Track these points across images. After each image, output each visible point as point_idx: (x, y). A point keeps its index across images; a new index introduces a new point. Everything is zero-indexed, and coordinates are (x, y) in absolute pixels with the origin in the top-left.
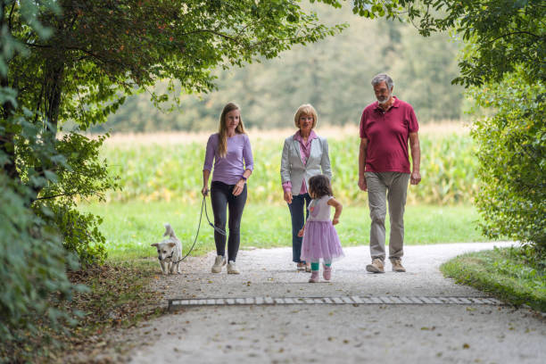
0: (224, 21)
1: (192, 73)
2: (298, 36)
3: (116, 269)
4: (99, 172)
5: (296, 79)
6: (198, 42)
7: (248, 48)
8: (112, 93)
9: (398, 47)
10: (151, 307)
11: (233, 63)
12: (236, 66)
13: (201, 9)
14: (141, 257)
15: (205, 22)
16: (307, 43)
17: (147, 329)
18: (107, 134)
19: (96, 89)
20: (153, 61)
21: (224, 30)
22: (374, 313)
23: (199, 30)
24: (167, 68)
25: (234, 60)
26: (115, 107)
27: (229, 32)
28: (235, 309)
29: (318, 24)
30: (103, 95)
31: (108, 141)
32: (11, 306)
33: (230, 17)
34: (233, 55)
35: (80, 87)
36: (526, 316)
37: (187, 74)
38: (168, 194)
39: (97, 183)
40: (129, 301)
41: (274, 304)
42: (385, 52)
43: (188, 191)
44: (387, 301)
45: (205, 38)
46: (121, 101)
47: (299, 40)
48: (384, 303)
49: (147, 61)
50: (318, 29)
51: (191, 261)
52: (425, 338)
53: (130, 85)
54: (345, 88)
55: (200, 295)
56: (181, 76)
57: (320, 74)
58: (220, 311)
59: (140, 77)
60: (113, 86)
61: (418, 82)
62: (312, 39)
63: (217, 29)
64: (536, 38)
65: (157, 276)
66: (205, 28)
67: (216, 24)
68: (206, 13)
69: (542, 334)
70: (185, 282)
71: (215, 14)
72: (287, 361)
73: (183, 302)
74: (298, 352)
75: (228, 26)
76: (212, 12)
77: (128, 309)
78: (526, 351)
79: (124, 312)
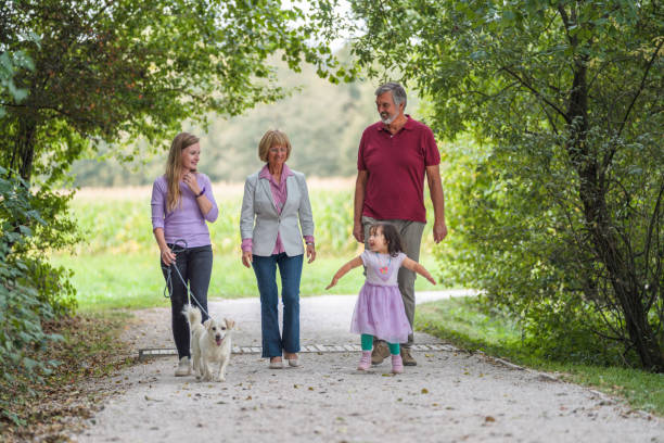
0: (191, 80)
3: (88, 320)
4: (70, 228)
7: (214, 106)
9: (358, 104)
10: (122, 357)
13: (169, 68)
14: (112, 308)
15: (173, 81)
16: (269, 102)
17: (119, 378)
18: (78, 188)
19: (65, 147)
20: (122, 118)
21: (191, 87)
22: (337, 361)
23: (167, 90)
24: (135, 124)
25: (201, 117)
27: (198, 91)
31: (78, 195)
33: (197, 76)
34: (199, 112)
36: (480, 361)
37: (155, 132)
38: (136, 246)
39: (68, 236)
40: (101, 351)
41: (242, 353)
44: (350, 348)
45: (173, 96)
47: (263, 98)
48: (347, 351)
49: (117, 119)
50: (277, 90)
51: (159, 312)
52: (386, 384)
53: (97, 142)
54: (307, 143)
55: (170, 345)
56: (149, 134)
59: (109, 134)
63: (184, 87)
64: (486, 98)
65: (127, 327)
66: (172, 87)
67: (183, 82)
68: (173, 73)
69: (495, 378)
70: (155, 332)
71: (182, 73)
72: (255, 409)
73: (153, 352)
74: (265, 399)
75: (195, 85)
76: (179, 72)
77: (100, 359)
78: (480, 395)
79: (96, 361)
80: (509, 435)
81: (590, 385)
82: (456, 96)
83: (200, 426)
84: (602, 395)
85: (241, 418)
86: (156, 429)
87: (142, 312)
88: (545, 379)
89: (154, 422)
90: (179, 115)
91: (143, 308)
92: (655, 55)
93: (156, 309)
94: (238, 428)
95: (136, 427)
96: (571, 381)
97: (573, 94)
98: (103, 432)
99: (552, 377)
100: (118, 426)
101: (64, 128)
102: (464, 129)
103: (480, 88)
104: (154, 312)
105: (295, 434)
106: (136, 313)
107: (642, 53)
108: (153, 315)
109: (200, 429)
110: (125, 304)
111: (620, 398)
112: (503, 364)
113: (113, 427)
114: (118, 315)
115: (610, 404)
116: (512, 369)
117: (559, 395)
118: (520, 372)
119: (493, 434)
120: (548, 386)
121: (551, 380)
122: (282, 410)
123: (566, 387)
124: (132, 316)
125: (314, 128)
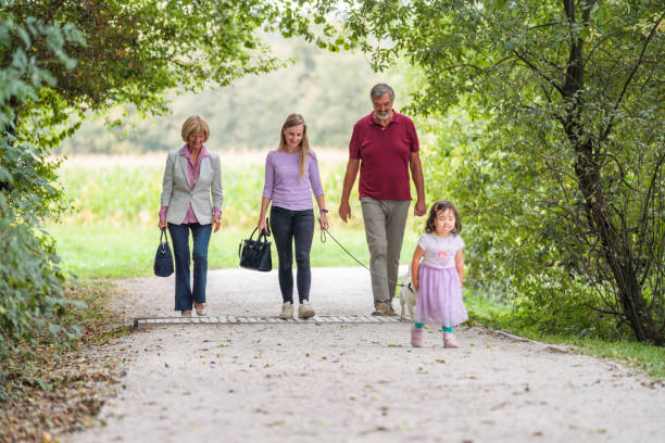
0: (178, 48)
1: (147, 97)
2: (252, 66)
3: (72, 289)
4: (55, 195)
5: (213, 104)
6: (153, 69)
7: (202, 76)
8: (65, 117)
10: (115, 326)
11: (186, 90)
12: (190, 92)
13: (156, 37)
14: (92, 278)
15: (160, 49)
16: (260, 73)
17: (122, 346)
18: (66, 158)
19: (51, 114)
20: (109, 87)
21: (178, 57)
22: (338, 332)
23: (154, 58)
24: (123, 92)
25: (188, 86)
26: (71, 131)
27: (184, 60)
28: (202, 327)
29: (273, 57)
30: (57, 119)
31: (66, 164)
32: (15, 322)
33: (184, 45)
34: (186, 81)
35: (34, 110)
36: (480, 333)
37: (142, 98)
38: (91, 216)
40: (94, 320)
41: (238, 323)
42: (301, 79)
43: (112, 214)
44: (347, 320)
45: (159, 65)
46: (77, 126)
47: (252, 70)
48: (343, 322)
49: (106, 87)
50: (272, 61)
51: (142, 282)
52: (397, 355)
53: (84, 110)
54: (260, 113)
55: (162, 315)
56: (136, 100)
57: (237, 100)
58: (188, 329)
59: (97, 102)
60: (68, 110)
61: (332, 110)
62: (266, 70)
63: (171, 56)
64: (479, 71)
65: (113, 296)
66: (159, 55)
67: (170, 51)
68: (161, 41)
69: (503, 349)
70: (143, 301)
71: (169, 42)
72: (280, 376)
73: (149, 321)
74: (283, 366)
75: (183, 53)
76: (166, 40)
77: (94, 327)
78: (496, 365)
79: (90, 330)
80: (544, 403)
81: (604, 357)
82: (449, 69)
83: (231, 391)
84: (619, 366)
85: (269, 385)
86: (188, 394)
87: (123, 282)
88: (554, 350)
89: (183, 387)
90: (166, 84)
91: (125, 278)
92: (653, 31)
93: (136, 279)
94: (271, 394)
95: (167, 392)
96: (582, 353)
97: (569, 69)
98: (136, 396)
99: (562, 349)
100: (148, 391)
101: (50, 95)
102: (456, 102)
103: (473, 62)
104: (136, 282)
105: (331, 401)
106: (119, 282)
107: (639, 28)
108: (136, 285)
109: (231, 395)
110: (106, 273)
111: (638, 369)
112: (506, 336)
113: (144, 392)
114: (101, 284)
115: (630, 375)
116: (516, 341)
117: (576, 366)
118: (525, 344)
119: (528, 403)
120: (561, 358)
121: (561, 351)
122: (306, 378)
123: (579, 359)
124: (115, 286)
125: (269, 99)
